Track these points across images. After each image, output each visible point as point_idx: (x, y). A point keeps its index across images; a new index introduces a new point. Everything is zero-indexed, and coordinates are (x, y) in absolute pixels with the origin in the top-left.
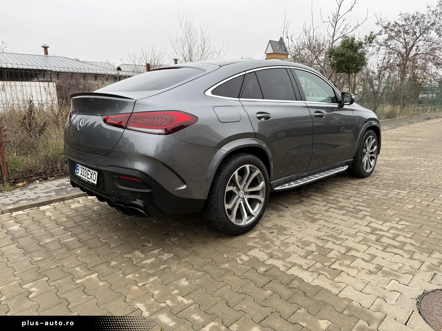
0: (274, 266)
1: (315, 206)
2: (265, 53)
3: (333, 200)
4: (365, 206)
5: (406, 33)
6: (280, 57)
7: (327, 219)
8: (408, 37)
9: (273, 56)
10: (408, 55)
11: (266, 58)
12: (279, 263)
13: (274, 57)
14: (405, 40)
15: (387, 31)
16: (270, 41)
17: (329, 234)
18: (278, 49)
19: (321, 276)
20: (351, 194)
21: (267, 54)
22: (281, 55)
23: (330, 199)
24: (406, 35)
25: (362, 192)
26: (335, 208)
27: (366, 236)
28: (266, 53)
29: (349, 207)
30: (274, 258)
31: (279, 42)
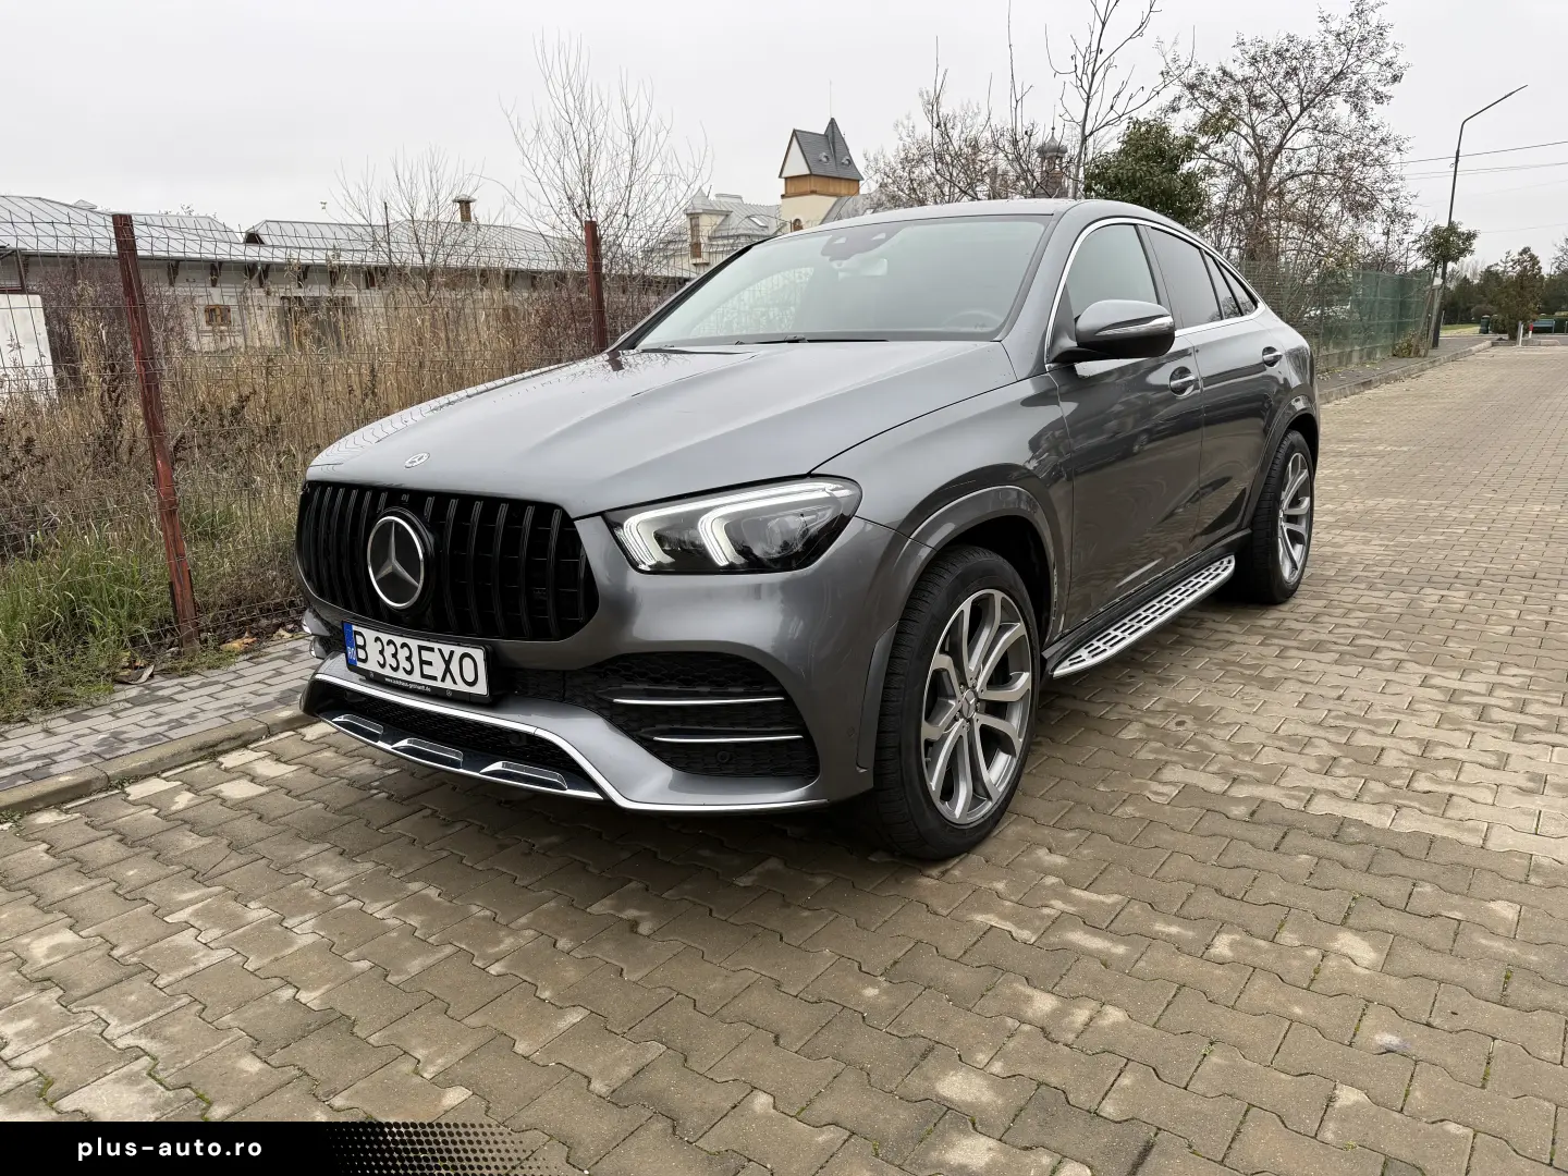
0: (1263, 801)
1: (1235, 648)
2: (780, 176)
3: (1276, 627)
4: (1379, 636)
5: (1257, 106)
6: (831, 190)
7: (1303, 678)
8: (1264, 117)
9: (808, 186)
10: (1264, 180)
11: (783, 193)
12: (1270, 793)
13: (813, 188)
14: (1253, 128)
15: (1196, 99)
16: (794, 131)
17: (1339, 713)
18: (825, 160)
19: (1404, 810)
20: (1316, 610)
21: (786, 179)
22: (837, 182)
23: (1263, 627)
24: (1255, 113)
25: (1340, 601)
26: (1298, 648)
27: (1444, 711)
28: (785, 174)
29: (1335, 643)
30: (1243, 782)
31: (826, 135)
